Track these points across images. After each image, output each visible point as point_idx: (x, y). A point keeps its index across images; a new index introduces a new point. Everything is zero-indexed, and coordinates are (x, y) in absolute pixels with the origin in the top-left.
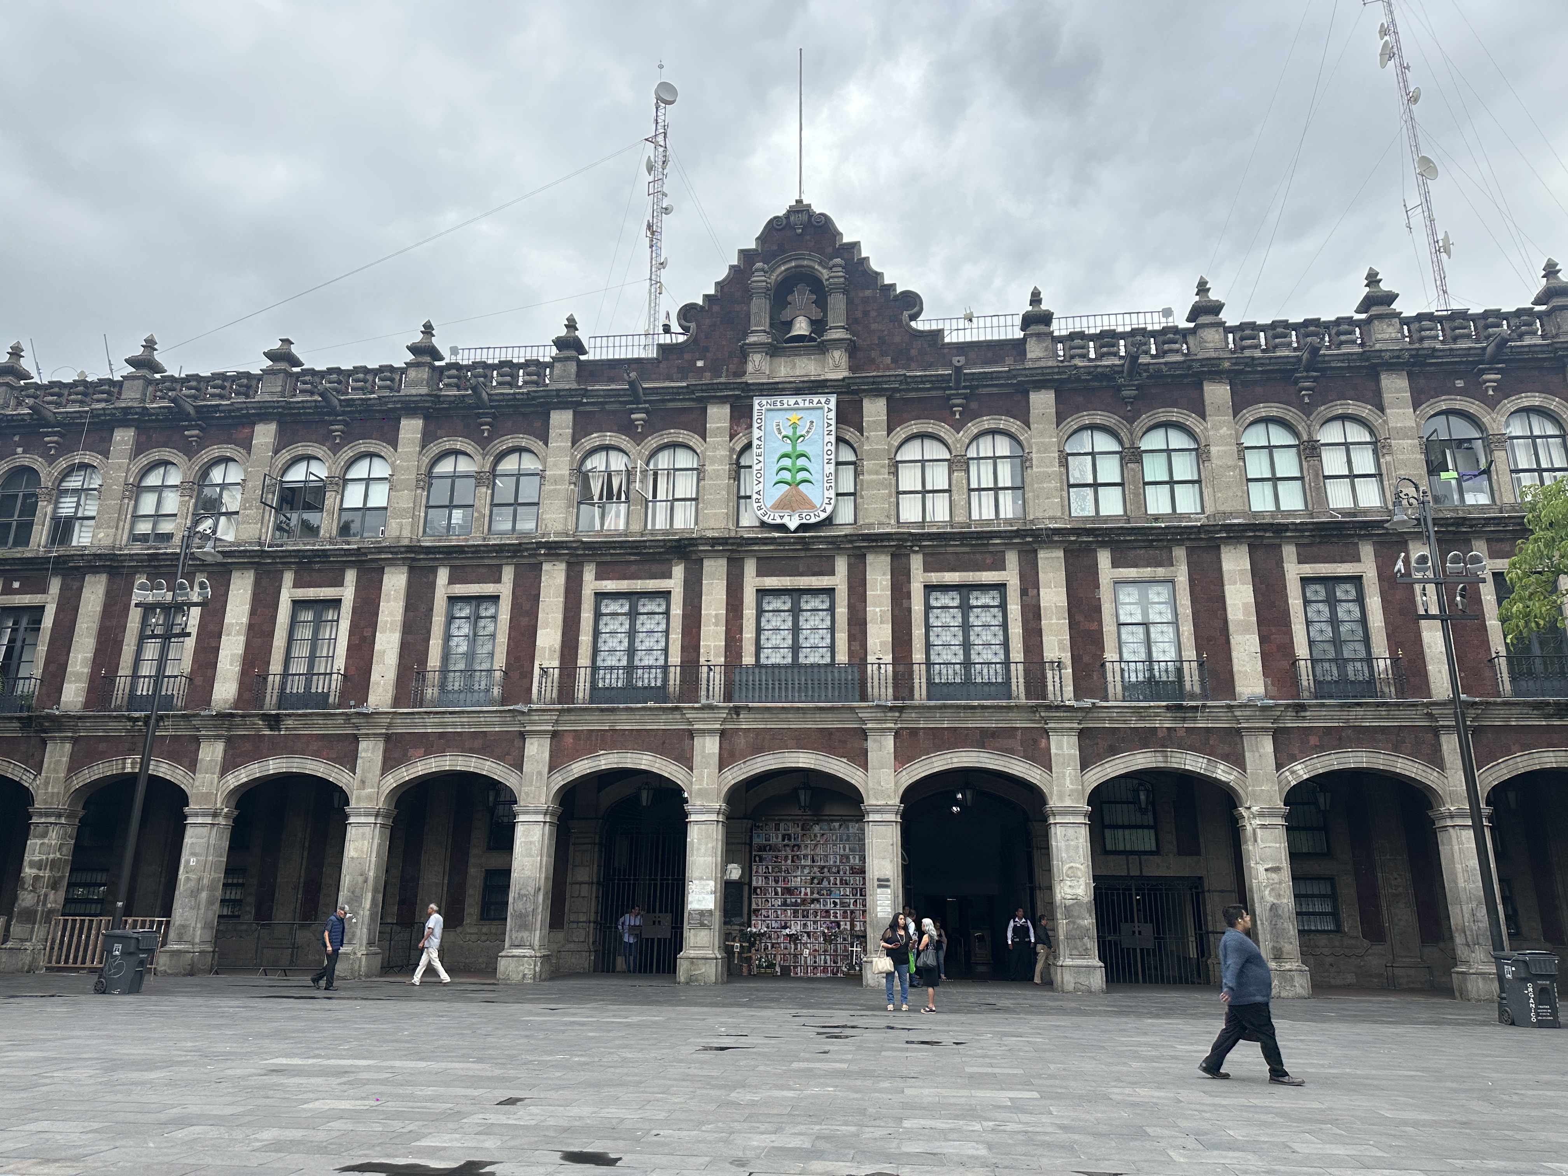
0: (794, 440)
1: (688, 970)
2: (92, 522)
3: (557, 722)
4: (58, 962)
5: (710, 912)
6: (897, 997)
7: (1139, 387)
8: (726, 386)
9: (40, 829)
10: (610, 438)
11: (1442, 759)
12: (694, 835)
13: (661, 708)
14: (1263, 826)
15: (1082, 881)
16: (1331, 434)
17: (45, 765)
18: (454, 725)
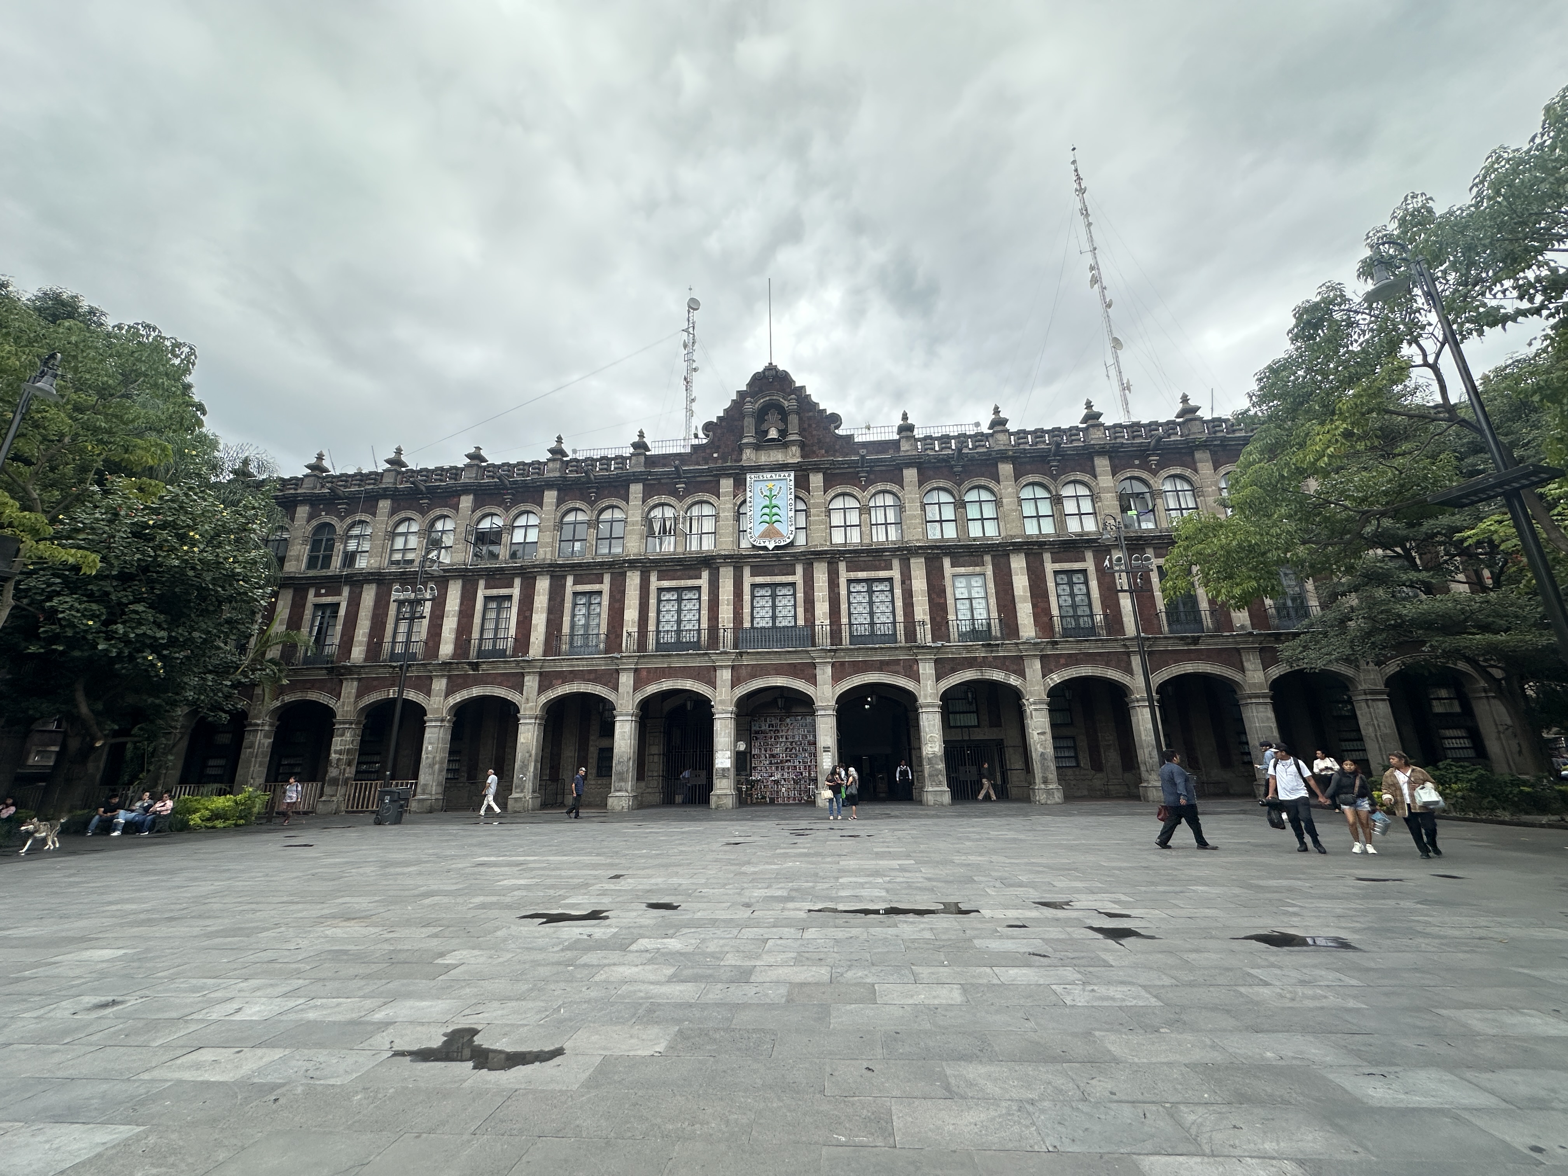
0: (771, 498)
1: (716, 802)
2: (367, 554)
3: (637, 663)
4: (352, 807)
5: (728, 769)
6: (835, 812)
7: (963, 466)
8: (731, 468)
9: (340, 732)
10: (664, 499)
11: (1132, 669)
12: (718, 726)
13: (697, 654)
14: (1036, 710)
15: (937, 744)
16: (1068, 491)
17: (342, 695)
18: (578, 666)
